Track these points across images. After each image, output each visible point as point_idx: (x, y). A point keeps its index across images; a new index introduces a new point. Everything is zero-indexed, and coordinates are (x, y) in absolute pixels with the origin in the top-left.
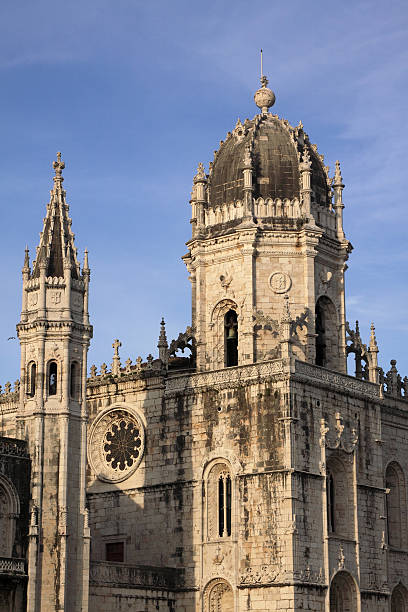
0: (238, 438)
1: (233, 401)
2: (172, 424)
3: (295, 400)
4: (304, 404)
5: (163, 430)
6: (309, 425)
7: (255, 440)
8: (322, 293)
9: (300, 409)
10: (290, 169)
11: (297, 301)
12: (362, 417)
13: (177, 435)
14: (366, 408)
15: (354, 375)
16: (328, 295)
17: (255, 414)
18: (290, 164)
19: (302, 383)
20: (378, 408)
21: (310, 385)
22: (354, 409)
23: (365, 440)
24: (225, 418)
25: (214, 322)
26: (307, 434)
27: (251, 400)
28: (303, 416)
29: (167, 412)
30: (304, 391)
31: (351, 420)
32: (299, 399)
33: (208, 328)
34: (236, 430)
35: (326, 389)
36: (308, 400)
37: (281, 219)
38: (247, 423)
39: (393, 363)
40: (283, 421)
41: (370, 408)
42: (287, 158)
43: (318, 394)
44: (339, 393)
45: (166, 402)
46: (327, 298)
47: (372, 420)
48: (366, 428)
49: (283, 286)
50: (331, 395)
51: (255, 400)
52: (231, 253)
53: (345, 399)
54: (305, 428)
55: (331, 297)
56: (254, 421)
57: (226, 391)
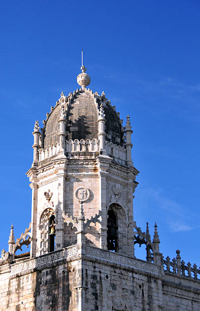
0: (51, 303)
1: (49, 277)
2: (14, 297)
3: (87, 274)
4: (94, 277)
5: (8, 302)
6: (98, 292)
7: (60, 304)
8: (114, 201)
9: (90, 280)
10: (93, 121)
11: (94, 207)
12: (145, 288)
13: (16, 304)
14: (149, 281)
15: (145, 260)
16: (119, 203)
17: (61, 285)
18: (93, 118)
19: (93, 262)
20: (160, 282)
21: (99, 263)
22: (138, 281)
23: (149, 304)
24: (44, 290)
25: (42, 224)
26: (96, 298)
27: (59, 276)
28: (93, 286)
29: (11, 289)
30: (95, 267)
31: (135, 290)
32: (90, 273)
33: (38, 228)
34: (50, 298)
35: (114, 266)
36: (98, 274)
37: (85, 153)
38: (56, 293)
39: (178, 252)
40: (77, 289)
41: (152, 281)
42: (90, 114)
43: (106, 270)
44: (125, 270)
45: (11, 281)
46: (118, 205)
47: (154, 290)
48: (149, 296)
49: (85, 197)
50: (118, 271)
51: (62, 275)
52: (52, 177)
53: (131, 274)
54: (95, 294)
55: (120, 204)
56: (61, 290)
57: (45, 271)
